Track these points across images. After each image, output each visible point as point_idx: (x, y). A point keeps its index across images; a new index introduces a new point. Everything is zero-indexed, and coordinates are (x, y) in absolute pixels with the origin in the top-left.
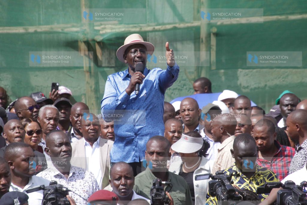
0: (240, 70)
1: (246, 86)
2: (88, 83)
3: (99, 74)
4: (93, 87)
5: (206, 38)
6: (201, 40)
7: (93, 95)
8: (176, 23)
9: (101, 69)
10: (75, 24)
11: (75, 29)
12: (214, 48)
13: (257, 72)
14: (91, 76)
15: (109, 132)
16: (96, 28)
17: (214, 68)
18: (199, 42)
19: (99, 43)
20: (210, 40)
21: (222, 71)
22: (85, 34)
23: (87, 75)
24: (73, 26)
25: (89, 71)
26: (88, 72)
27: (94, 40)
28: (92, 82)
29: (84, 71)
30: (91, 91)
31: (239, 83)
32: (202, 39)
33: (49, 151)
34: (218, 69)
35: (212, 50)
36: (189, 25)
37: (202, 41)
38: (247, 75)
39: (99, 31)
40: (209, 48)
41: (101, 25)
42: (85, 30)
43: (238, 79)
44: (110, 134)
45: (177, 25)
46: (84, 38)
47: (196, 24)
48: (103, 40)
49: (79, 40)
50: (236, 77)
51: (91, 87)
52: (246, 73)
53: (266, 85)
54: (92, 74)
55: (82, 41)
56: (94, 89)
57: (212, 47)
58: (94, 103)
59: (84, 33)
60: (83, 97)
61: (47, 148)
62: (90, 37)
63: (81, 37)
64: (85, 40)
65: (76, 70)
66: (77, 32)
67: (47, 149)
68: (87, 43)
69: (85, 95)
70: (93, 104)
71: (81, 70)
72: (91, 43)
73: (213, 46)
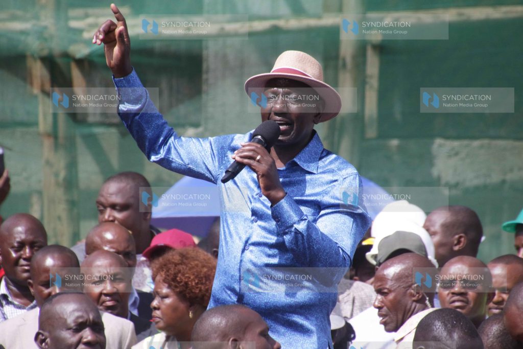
0: (438, 141)
1: (453, 181)
2: (48, 163)
3: (79, 141)
4: (62, 174)
5: (355, 57)
6: (341, 62)
7: (60, 193)
8: (278, 17)
9: (86, 130)
10: (19, 13)
11: (17, 26)
12: (374, 82)
13: (482, 147)
14: (56, 146)
15: (105, 292)
16: (74, 24)
17: (371, 133)
18: (336, 69)
19: (80, 62)
20: (364, 63)
21: (395, 142)
22: (46, 40)
23: (48, 143)
24: (14, 18)
25: (54, 135)
26: (49, 135)
27: (66, 55)
28: (60, 162)
29: (39, 134)
30: (57, 184)
31: (435, 172)
32: (344, 60)
33: (48, 340)
34: (383, 135)
35: (367, 87)
36: (313, 22)
37: (344, 65)
38: (457, 154)
39: (80, 31)
40: (361, 84)
41: (87, 16)
42: (46, 28)
43: (432, 164)
44: (108, 298)
45: (281, 23)
46: (42, 49)
47: (329, 20)
48: (90, 55)
49: (28, 53)
50: (428, 159)
51: (57, 175)
52: (453, 149)
53: (504, 182)
54: (61, 140)
55: (36, 55)
56: (65, 179)
57: (368, 80)
58: (64, 215)
59: (41, 34)
60: (35, 199)
61: (41, 331)
62: (56, 46)
63: (34, 45)
64: (45, 53)
65: (19, 130)
66: (23, 32)
67: (43, 335)
68: (49, 61)
69: (40, 193)
70: (59, 218)
71: (32, 129)
72: (60, 61)
73: (371, 77)
